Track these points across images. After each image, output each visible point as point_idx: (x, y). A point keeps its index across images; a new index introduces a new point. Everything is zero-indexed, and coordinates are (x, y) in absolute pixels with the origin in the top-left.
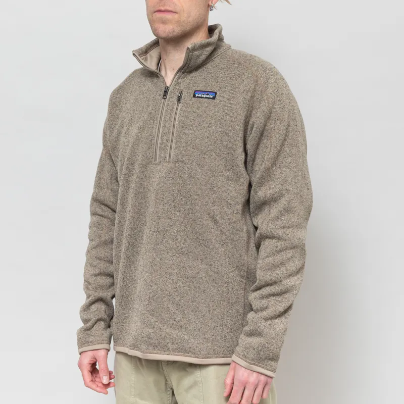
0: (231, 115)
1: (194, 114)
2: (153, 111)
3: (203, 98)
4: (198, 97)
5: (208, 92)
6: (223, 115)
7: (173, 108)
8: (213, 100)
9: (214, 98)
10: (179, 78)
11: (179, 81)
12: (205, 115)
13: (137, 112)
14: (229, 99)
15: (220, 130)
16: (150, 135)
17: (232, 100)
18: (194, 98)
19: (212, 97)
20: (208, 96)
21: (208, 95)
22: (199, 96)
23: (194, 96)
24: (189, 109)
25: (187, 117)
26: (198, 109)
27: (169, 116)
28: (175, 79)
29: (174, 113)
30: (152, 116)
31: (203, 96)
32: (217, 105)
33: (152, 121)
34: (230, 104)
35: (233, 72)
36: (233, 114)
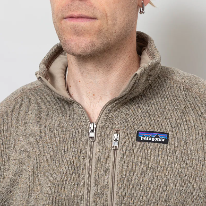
0: (194, 166)
1: (142, 166)
2: (75, 160)
3: (151, 141)
4: (144, 141)
5: (157, 134)
6: (183, 168)
7: (108, 156)
8: (166, 145)
9: (166, 142)
10: (110, 111)
11: (110, 115)
12: (158, 168)
13: (46, 159)
14: (187, 144)
15: (182, 188)
16: (76, 197)
17: (191, 144)
18: (139, 143)
19: (163, 140)
20: (158, 139)
21: (157, 137)
22: (145, 139)
23: (138, 139)
24: (135, 160)
25: (133, 171)
26: (146, 158)
27: (104, 169)
28: (104, 113)
29: (111, 164)
30: (74, 167)
31: (150, 139)
32: (173, 153)
33: (75, 175)
34: (191, 150)
35: (182, 103)
36: (197, 165)
